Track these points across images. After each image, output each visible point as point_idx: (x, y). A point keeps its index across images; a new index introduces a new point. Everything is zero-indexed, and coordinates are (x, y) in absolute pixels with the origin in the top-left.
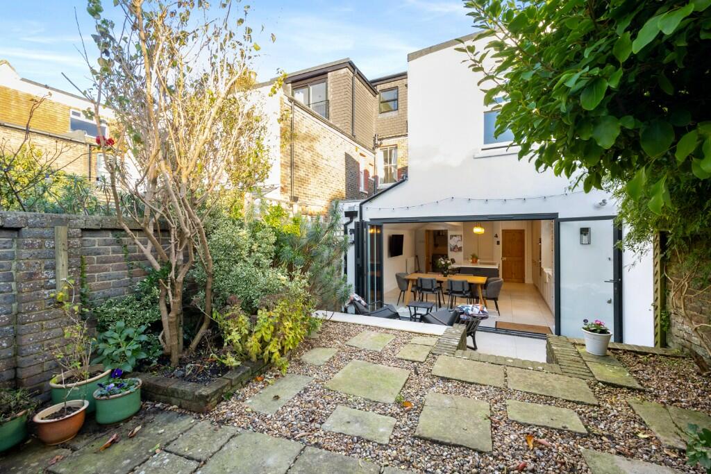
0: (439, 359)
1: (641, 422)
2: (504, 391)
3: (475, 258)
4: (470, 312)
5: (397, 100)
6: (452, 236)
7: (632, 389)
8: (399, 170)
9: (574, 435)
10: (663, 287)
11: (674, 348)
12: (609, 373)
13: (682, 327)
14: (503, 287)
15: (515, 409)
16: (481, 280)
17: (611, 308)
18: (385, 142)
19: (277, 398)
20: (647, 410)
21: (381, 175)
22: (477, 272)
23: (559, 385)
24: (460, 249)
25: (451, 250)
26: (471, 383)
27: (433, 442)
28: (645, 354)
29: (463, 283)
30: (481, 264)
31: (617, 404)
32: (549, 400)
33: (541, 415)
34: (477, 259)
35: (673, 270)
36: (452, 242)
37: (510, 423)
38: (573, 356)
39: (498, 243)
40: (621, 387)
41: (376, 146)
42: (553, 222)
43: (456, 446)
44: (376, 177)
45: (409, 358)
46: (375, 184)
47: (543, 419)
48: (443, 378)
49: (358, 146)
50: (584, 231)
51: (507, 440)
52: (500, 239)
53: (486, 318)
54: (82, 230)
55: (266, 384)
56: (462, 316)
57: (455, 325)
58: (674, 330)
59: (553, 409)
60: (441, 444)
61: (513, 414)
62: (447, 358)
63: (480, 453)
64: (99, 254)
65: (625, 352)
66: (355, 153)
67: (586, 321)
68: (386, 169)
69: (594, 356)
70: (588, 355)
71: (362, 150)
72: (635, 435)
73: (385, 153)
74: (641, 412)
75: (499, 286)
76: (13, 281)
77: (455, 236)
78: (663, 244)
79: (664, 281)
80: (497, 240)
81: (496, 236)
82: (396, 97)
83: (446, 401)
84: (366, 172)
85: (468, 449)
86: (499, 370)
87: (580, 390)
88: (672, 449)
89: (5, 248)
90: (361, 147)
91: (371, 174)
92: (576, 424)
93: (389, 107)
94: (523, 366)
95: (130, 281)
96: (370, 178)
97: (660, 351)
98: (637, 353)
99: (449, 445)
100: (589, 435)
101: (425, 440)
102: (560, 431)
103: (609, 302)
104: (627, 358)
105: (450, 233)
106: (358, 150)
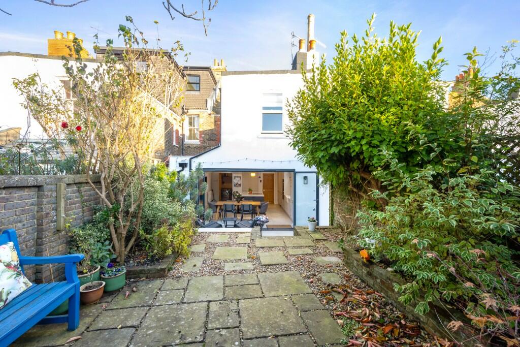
0: (256, 241)
1: (327, 248)
2: (285, 247)
3: (250, 190)
4: (262, 220)
5: (199, 84)
6: (235, 177)
7: (324, 240)
8: (200, 132)
9: (310, 254)
10: (332, 202)
11: (335, 225)
12: (317, 236)
13: (337, 217)
14: (269, 207)
15: (291, 252)
16: (258, 203)
17: (315, 212)
18: (190, 112)
19: (195, 266)
20: (328, 245)
21: (187, 133)
22: (254, 199)
23: (303, 242)
24: (240, 185)
25: (235, 186)
26: (273, 247)
27: (269, 265)
28: (327, 228)
29: (249, 205)
30: (254, 194)
31: (321, 244)
32: (300, 247)
33: (300, 251)
34: (252, 191)
35: (335, 195)
36: (235, 181)
37: (291, 256)
38: (305, 231)
39: (261, 181)
40: (321, 240)
41: (183, 113)
42: (293, 173)
43: (277, 264)
44: (183, 135)
45: (242, 242)
46: (183, 140)
47: (301, 252)
48: (261, 247)
49: (173, 113)
50: (305, 178)
51: (292, 260)
52: (262, 179)
53: (268, 222)
54: (67, 184)
55: (183, 263)
56: (257, 222)
57: (255, 227)
58: (335, 218)
59: (303, 249)
60: (272, 265)
61: (291, 253)
62: (259, 240)
63: (285, 264)
64: (70, 199)
65: (321, 229)
66: (170, 117)
67: (309, 218)
68: (190, 130)
69: (312, 231)
70: (310, 231)
71: (175, 115)
72: (326, 251)
73: (190, 119)
74: (327, 245)
75: (267, 206)
76: (35, 219)
77: (237, 177)
78: (332, 187)
79: (332, 199)
80: (260, 179)
81: (260, 177)
82: (198, 82)
83: (267, 254)
84: (177, 131)
85: (281, 264)
86: (281, 241)
87: (310, 242)
88: (335, 252)
89: (33, 198)
90: (174, 114)
91: (180, 133)
92: (310, 252)
93: (193, 87)
94: (289, 238)
95: (83, 215)
96: (180, 135)
97: (331, 227)
98: (325, 228)
99: (275, 265)
100: (314, 254)
101: (266, 265)
102: (306, 254)
103: (314, 210)
104: (322, 230)
105: (234, 175)
106: (173, 115)
